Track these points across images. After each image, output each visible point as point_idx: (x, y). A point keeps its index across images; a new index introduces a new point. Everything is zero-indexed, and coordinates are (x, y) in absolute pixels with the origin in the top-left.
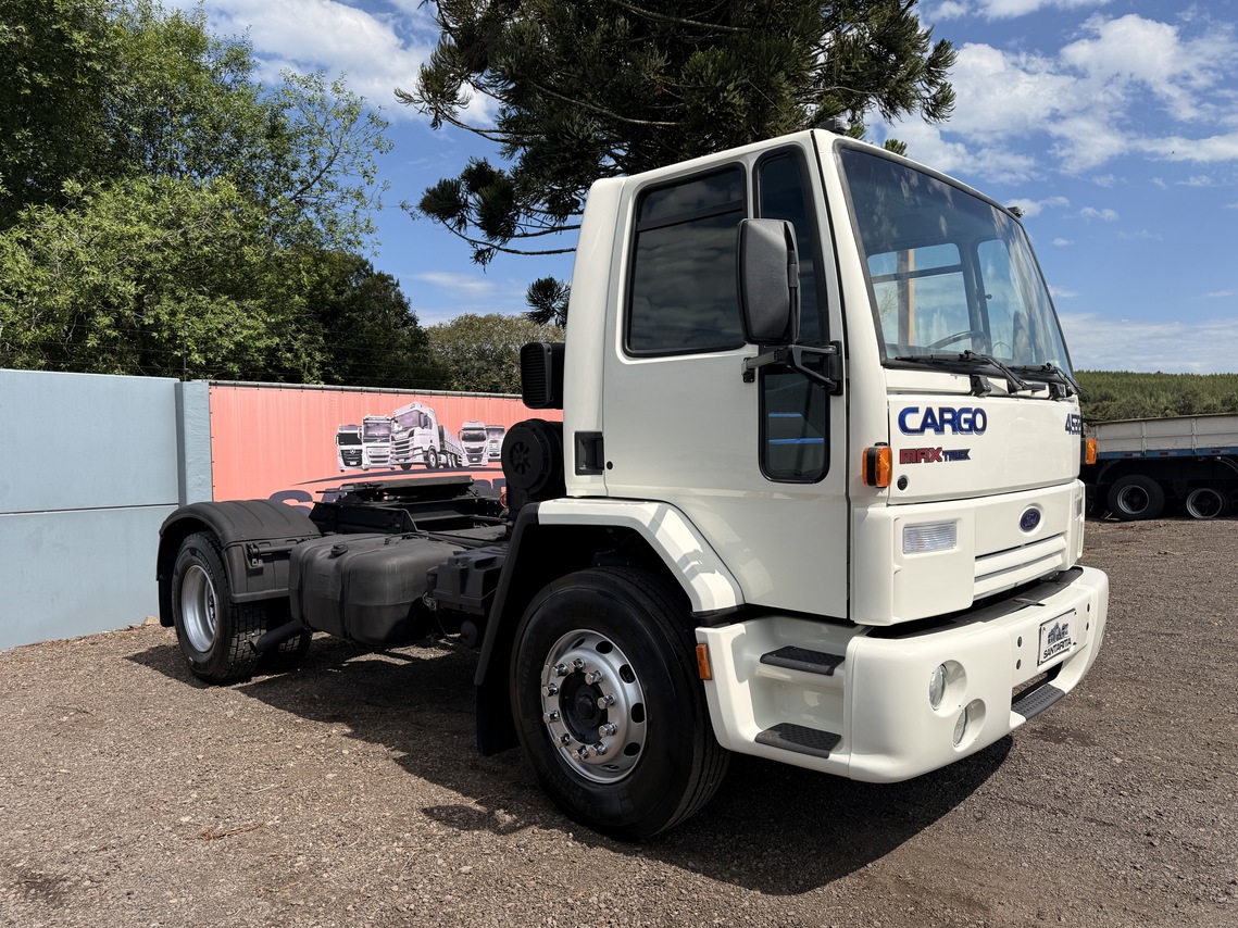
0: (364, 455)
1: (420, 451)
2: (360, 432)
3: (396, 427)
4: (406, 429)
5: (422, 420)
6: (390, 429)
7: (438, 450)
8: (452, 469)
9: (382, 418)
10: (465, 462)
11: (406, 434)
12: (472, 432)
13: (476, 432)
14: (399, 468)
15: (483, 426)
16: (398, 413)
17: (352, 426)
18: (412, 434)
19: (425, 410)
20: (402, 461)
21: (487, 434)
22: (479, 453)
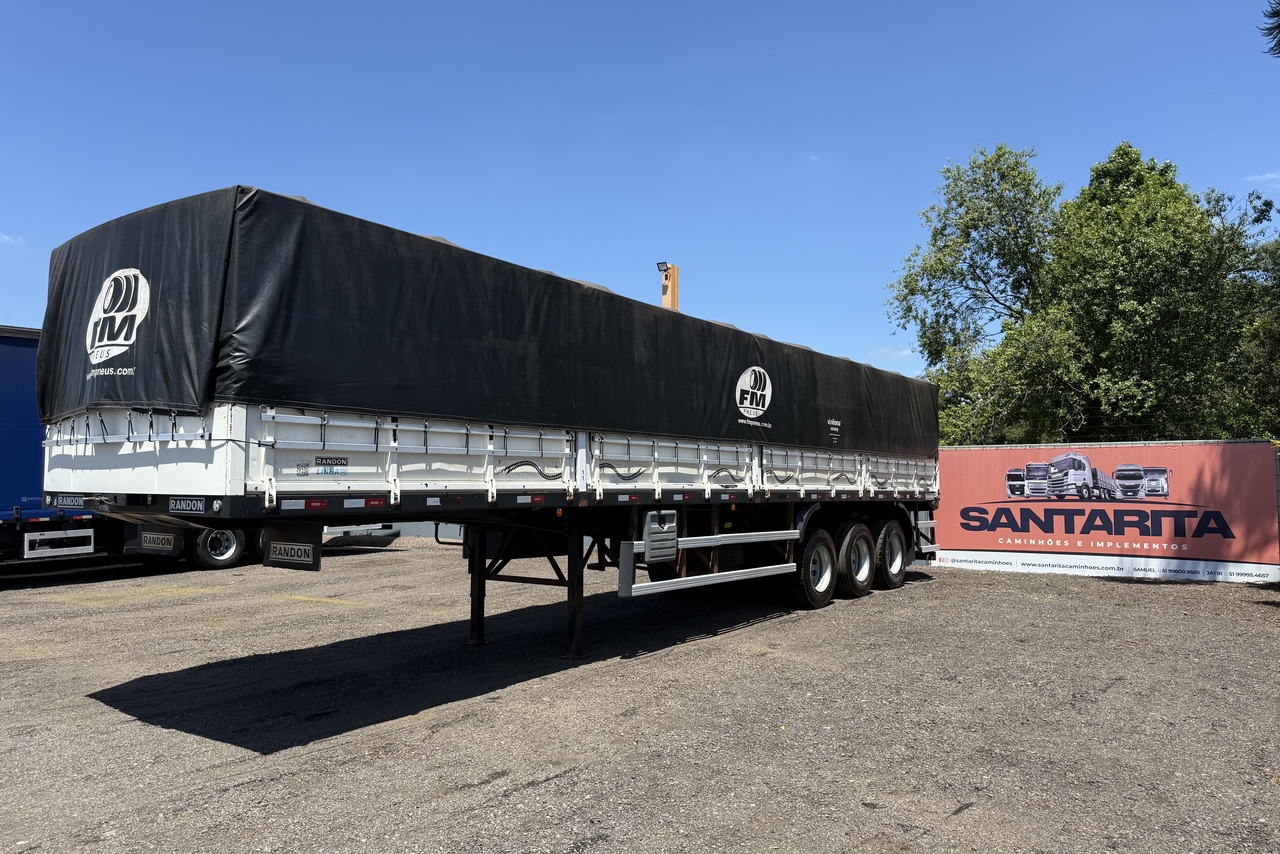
0: (1026, 488)
1: (1074, 486)
2: (1023, 473)
3: (1052, 470)
4: (1060, 471)
5: (1076, 465)
6: (1047, 471)
7: (1091, 485)
8: (1105, 500)
9: (1042, 463)
10: (1119, 495)
11: (1061, 474)
12: (1126, 473)
13: (1131, 472)
14: (1055, 498)
15: (1141, 468)
16: (1055, 460)
17: (1019, 470)
18: (1066, 474)
19: (1078, 458)
20: (1057, 492)
21: (1145, 474)
22: (1135, 489)
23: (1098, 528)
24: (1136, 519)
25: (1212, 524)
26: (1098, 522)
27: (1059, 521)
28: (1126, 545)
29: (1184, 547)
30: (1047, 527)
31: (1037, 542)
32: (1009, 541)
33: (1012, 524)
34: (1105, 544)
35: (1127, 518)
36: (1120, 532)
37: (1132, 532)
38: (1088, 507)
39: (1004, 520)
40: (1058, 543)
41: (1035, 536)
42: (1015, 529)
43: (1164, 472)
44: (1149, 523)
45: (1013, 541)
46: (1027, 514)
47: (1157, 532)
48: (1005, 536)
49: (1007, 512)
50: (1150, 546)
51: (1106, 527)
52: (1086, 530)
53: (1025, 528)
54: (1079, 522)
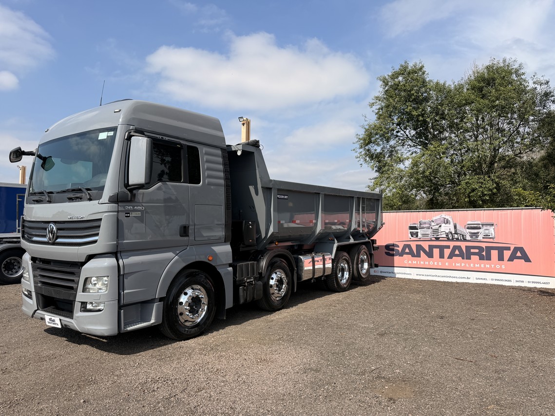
0: (419, 234)
1: (444, 233)
2: (418, 225)
3: (433, 224)
4: (438, 224)
5: (446, 222)
6: (430, 225)
7: (453, 232)
8: (461, 240)
9: (427, 221)
10: (468, 238)
11: (437, 227)
12: (472, 226)
13: (475, 226)
14: (434, 239)
15: (480, 223)
16: (434, 219)
17: (415, 224)
18: (440, 226)
19: (447, 217)
20: (435, 236)
21: (482, 226)
22: (476, 234)
23: (457, 256)
24: (477, 251)
25: (519, 254)
26: (457, 252)
27: (436, 252)
28: (472, 265)
29: (503, 267)
30: (430, 255)
31: (424, 263)
32: (410, 262)
33: (411, 253)
34: (461, 265)
35: (472, 251)
36: (469, 258)
37: (475, 258)
38: (452, 244)
39: (407, 250)
40: (436, 263)
41: (424, 259)
42: (413, 256)
43: (493, 225)
44: (484, 253)
45: (412, 262)
46: (419, 248)
47: (489, 258)
48: (407, 259)
49: (409, 246)
50: (485, 266)
51: (461, 255)
52: (450, 257)
53: (418, 255)
54: (447, 252)
